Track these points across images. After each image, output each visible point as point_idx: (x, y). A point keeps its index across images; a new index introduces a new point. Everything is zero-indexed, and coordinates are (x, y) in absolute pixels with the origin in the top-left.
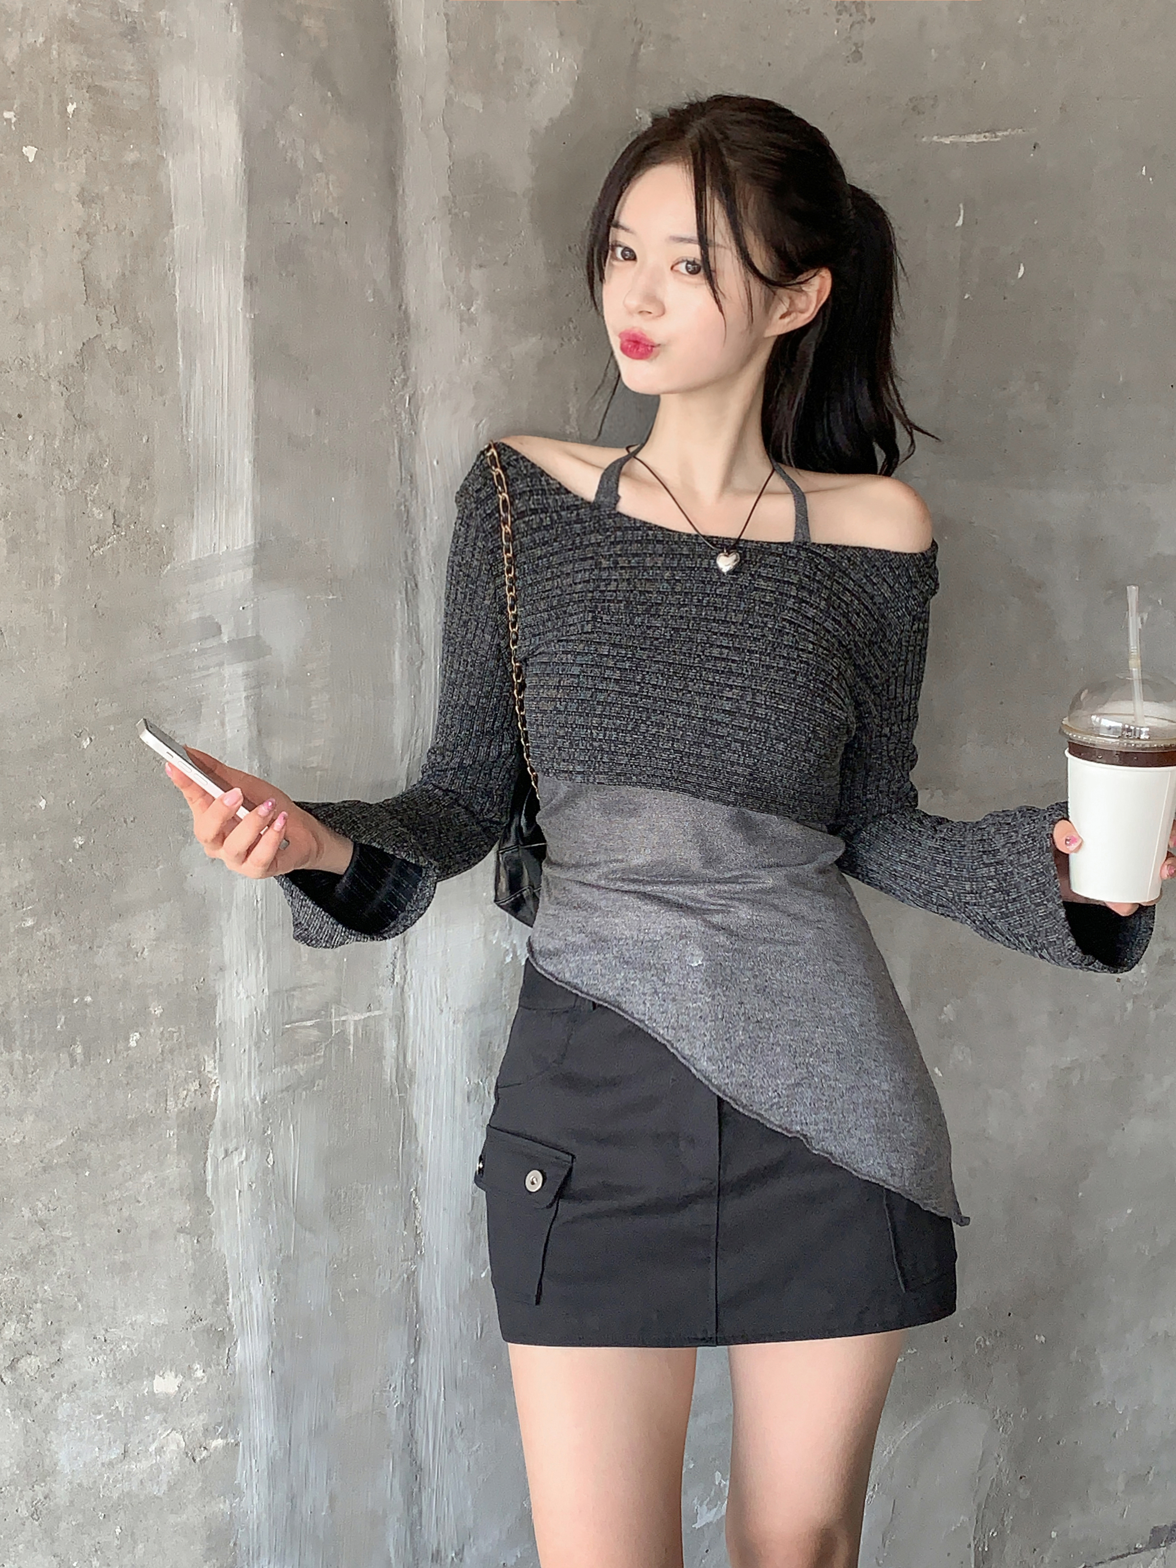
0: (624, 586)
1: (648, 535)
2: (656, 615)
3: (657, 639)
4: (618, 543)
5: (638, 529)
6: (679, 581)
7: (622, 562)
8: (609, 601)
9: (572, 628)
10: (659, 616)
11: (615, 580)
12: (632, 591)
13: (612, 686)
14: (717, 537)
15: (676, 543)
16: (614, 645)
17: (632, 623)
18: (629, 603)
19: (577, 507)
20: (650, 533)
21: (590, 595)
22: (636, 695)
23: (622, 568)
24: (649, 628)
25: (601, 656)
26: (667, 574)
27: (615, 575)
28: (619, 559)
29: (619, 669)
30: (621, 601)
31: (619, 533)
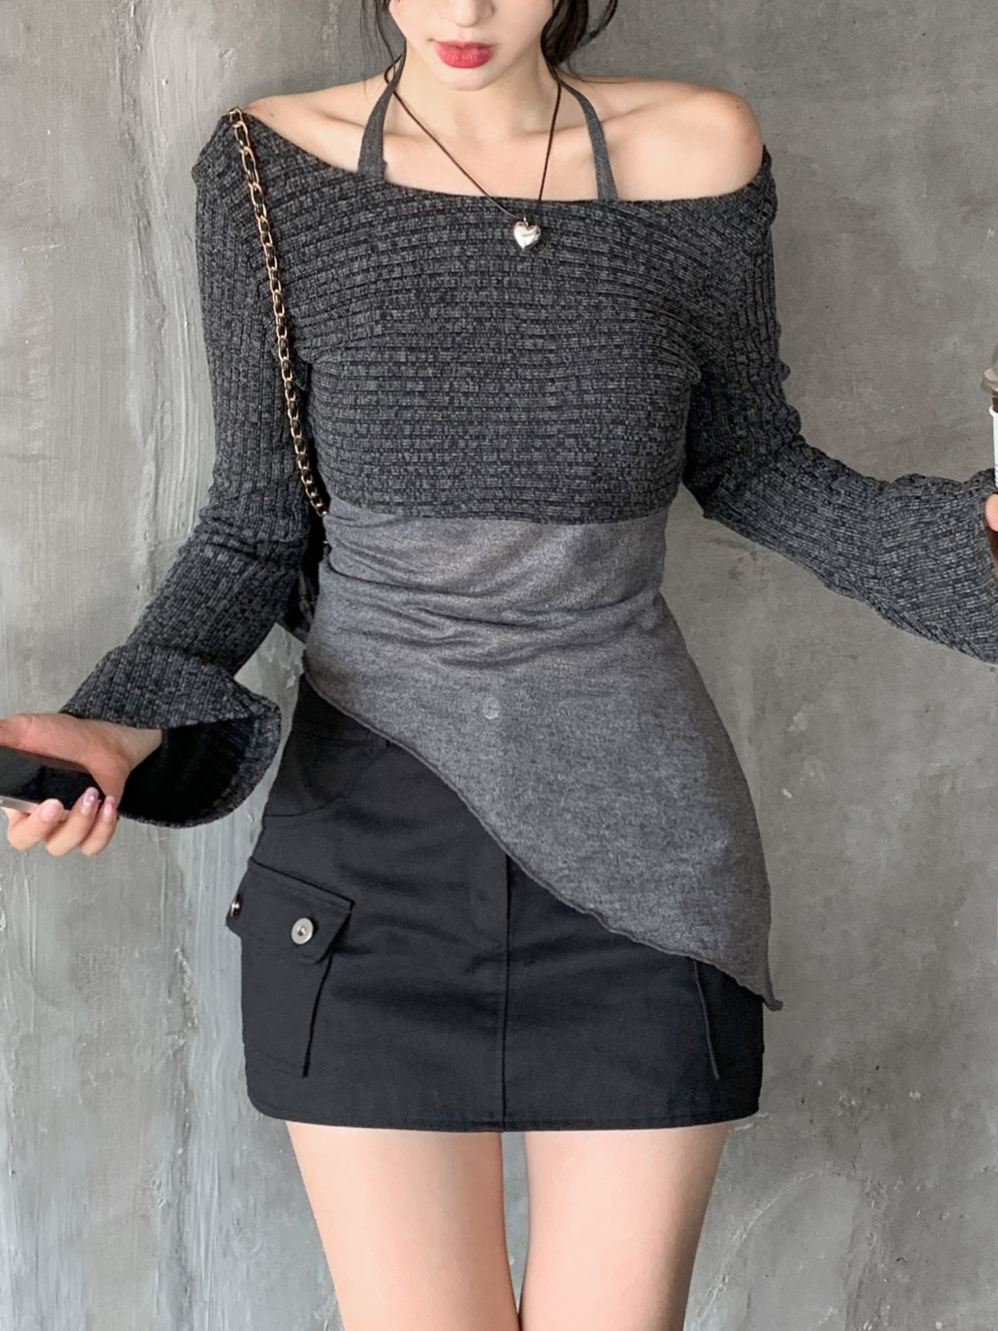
0: (409, 271)
1: (424, 206)
2: (453, 303)
3: (458, 334)
4: (392, 220)
5: (412, 199)
6: (471, 257)
7: (401, 241)
8: (397, 292)
9: (359, 330)
10: (457, 303)
11: (398, 265)
12: (420, 275)
13: (417, 401)
14: (506, 199)
15: (460, 210)
16: (411, 349)
17: (427, 315)
18: (419, 291)
19: (339, 181)
20: (427, 202)
21: (373, 287)
22: (447, 408)
23: (403, 249)
24: (448, 320)
25: (398, 364)
26: (457, 250)
27: (397, 259)
28: (397, 239)
29: (422, 379)
30: (409, 290)
31: (391, 208)
